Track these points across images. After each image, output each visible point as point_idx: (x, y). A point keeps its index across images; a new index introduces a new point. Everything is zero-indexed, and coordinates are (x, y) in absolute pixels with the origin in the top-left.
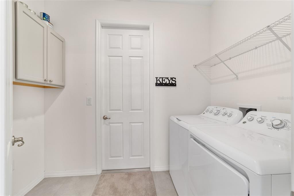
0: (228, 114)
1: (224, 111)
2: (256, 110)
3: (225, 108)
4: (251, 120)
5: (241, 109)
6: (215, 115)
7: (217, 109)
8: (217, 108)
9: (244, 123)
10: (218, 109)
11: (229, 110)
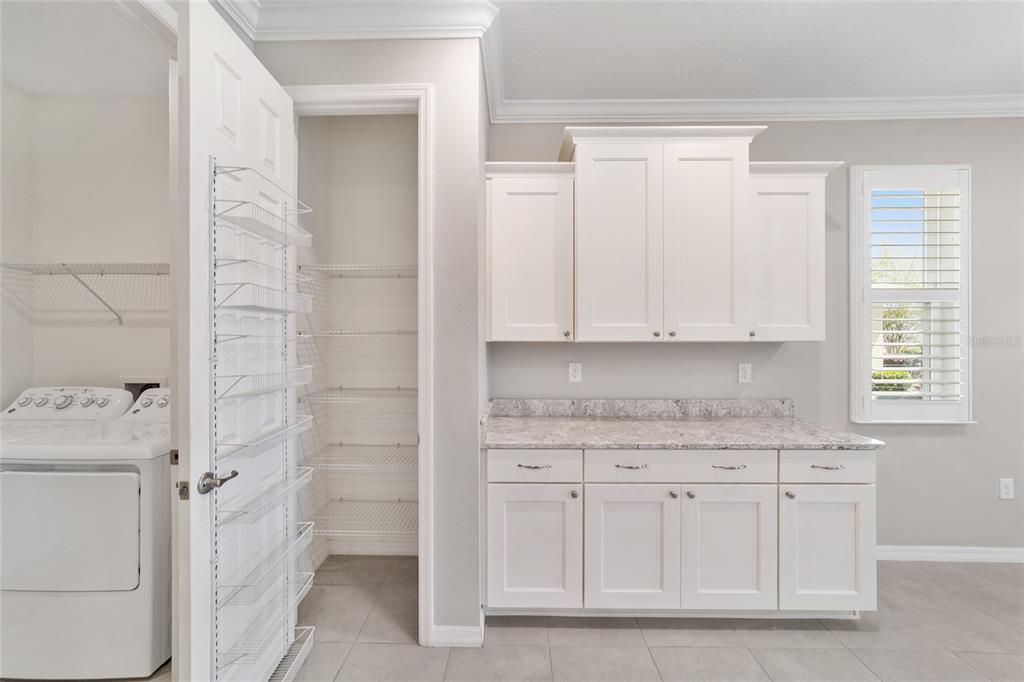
0: (100, 402)
1: (88, 395)
2: (158, 386)
3: (89, 388)
4: (147, 405)
5: (130, 387)
6: (59, 407)
7: (64, 393)
8: (63, 390)
9: (134, 412)
10: (67, 393)
11: (100, 393)
